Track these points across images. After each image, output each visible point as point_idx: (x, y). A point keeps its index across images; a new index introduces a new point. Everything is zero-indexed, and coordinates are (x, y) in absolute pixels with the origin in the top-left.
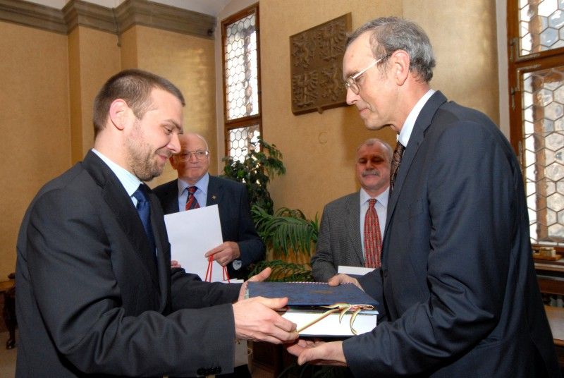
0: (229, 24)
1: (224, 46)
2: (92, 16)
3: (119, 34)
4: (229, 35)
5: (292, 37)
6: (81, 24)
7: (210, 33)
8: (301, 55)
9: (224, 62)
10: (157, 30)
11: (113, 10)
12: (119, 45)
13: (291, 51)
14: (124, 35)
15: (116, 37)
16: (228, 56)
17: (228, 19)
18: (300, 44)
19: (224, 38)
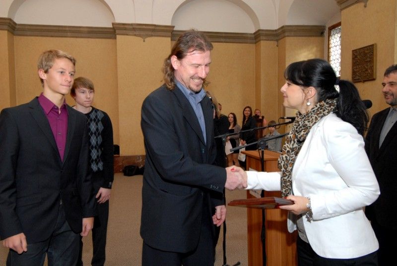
0: (332, 29)
1: (329, 40)
2: (266, 35)
3: (277, 41)
4: (332, 34)
5: (353, 51)
6: (262, 40)
7: (322, 34)
8: (356, 59)
9: (329, 48)
10: (296, 38)
11: (276, 30)
12: (277, 46)
13: (353, 56)
14: (280, 41)
15: (276, 42)
16: (331, 46)
17: (332, 27)
18: (356, 54)
19: (329, 36)
